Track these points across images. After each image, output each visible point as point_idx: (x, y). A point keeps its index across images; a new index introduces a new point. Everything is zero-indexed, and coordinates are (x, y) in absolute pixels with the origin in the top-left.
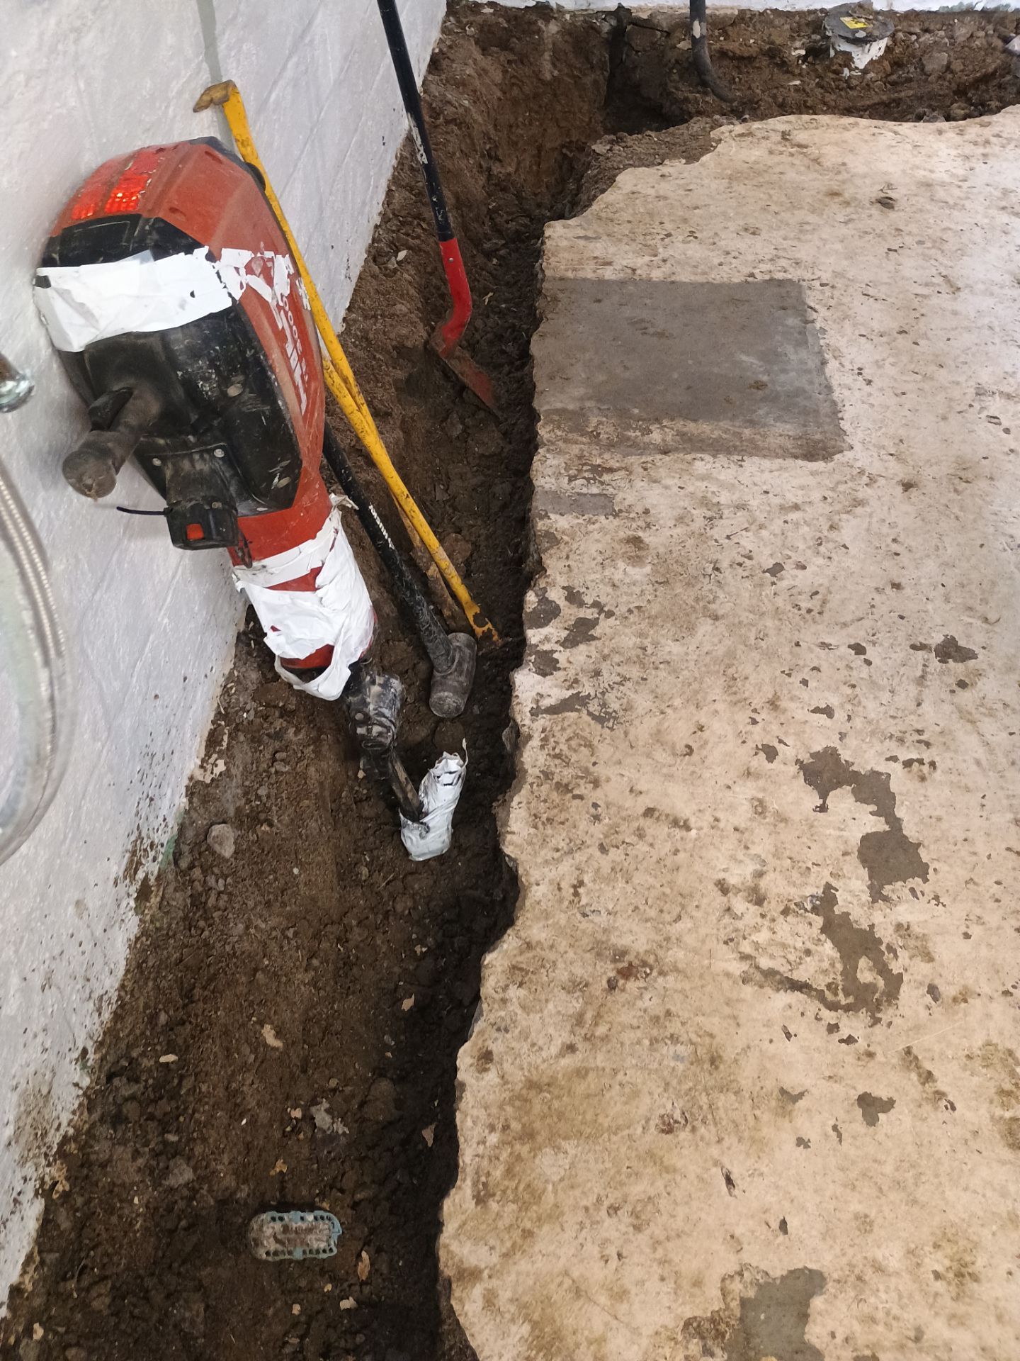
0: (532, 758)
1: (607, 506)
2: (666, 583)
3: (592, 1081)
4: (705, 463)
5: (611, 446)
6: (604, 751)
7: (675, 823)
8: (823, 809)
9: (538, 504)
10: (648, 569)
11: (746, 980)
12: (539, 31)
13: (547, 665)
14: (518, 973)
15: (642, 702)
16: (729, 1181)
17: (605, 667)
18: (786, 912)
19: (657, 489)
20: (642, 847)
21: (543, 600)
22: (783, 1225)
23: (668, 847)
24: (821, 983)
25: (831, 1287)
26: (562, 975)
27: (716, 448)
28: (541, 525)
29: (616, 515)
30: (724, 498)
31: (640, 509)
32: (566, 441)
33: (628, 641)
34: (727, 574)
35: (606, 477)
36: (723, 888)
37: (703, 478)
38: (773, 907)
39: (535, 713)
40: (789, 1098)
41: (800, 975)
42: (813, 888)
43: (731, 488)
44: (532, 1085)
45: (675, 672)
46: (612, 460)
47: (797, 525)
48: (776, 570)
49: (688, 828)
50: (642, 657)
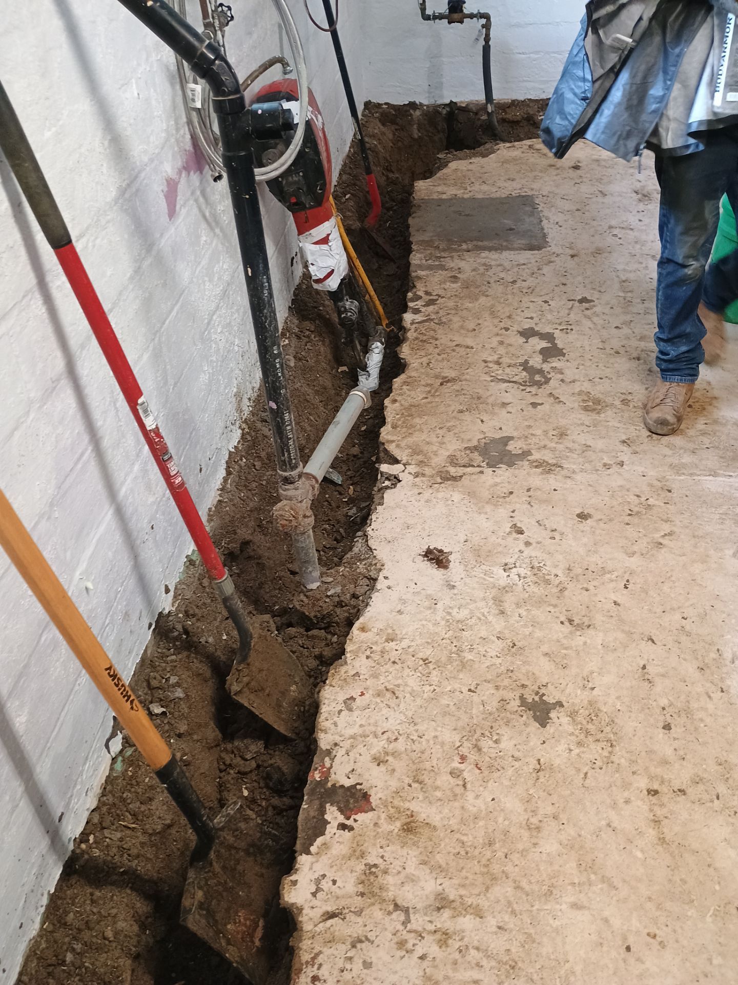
0: (410, 335)
1: (442, 267)
2: (467, 288)
3: (434, 404)
4: (485, 254)
5: (444, 250)
6: (440, 332)
7: (468, 347)
8: (527, 342)
9: (412, 268)
10: (460, 284)
11: (492, 381)
12: (411, 115)
13: (416, 311)
14: (405, 383)
15: (455, 319)
16: (482, 421)
17: (441, 311)
18: (509, 366)
19: (464, 262)
20: (454, 354)
21: (415, 294)
22: (501, 429)
23: (464, 353)
24: (521, 381)
25: (516, 439)
26: (423, 383)
27: (490, 249)
28: (413, 274)
29: (446, 270)
30: (493, 263)
31: (456, 268)
32: (424, 249)
33: (451, 304)
34: (493, 284)
35: (442, 259)
36: (485, 362)
37: (484, 258)
38: (505, 365)
39: (412, 324)
40: (504, 405)
41: (514, 379)
42: (521, 360)
43: (496, 260)
44: (412, 406)
45: (470, 311)
46: (443, 254)
47: (524, 269)
48: (514, 282)
49: (472, 348)
50: (456, 308)
